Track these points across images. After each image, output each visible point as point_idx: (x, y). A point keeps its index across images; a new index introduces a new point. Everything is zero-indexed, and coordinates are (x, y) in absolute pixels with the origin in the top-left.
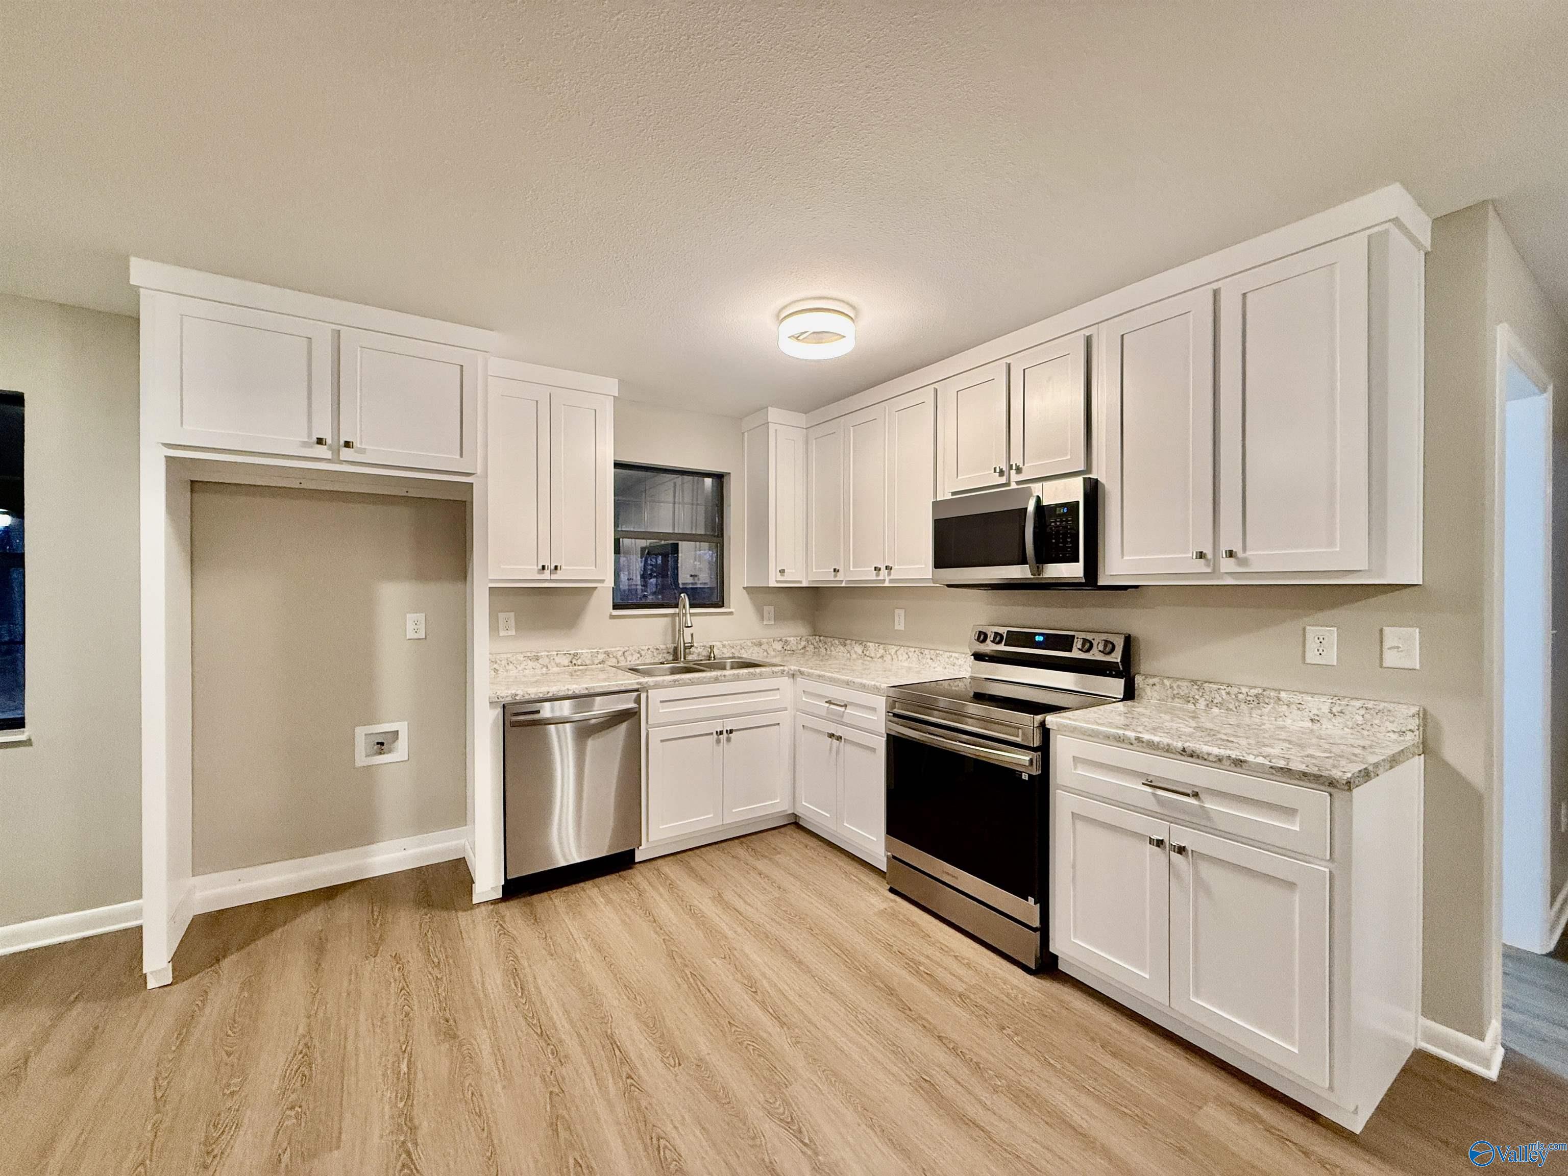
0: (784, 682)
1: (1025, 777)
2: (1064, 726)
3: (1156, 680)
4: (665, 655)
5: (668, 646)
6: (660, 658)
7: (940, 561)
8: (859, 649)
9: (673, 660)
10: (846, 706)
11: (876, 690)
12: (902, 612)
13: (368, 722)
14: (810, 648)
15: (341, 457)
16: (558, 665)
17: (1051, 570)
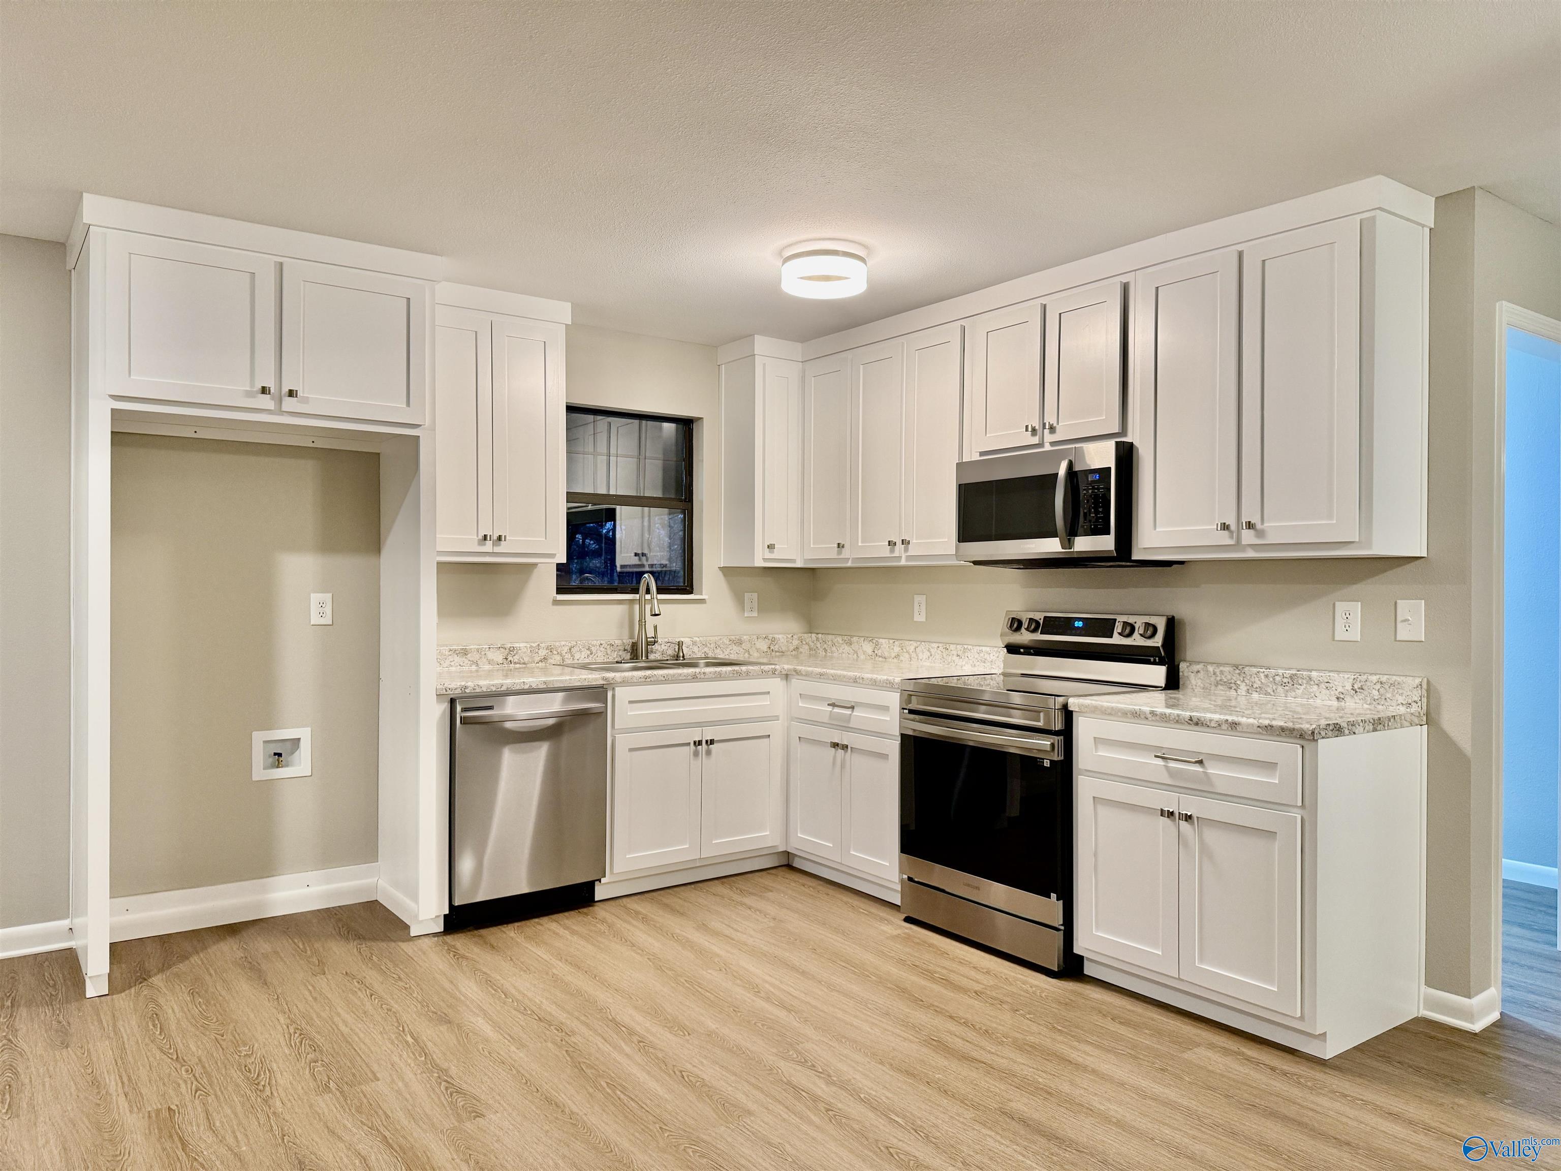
0: (776, 685)
1: (1047, 764)
2: (1086, 707)
3: (1199, 667)
4: (621, 653)
5: (625, 641)
6: (614, 656)
7: (967, 533)
8: (868, 648)
9: (631, 659)
10: (853, 708)
11: (889, 686)
12: (922, 596)
13: (268, 726)
14: (804, 649)
15: (285, 407)
16: (490, 662)
17: (1084, 544)
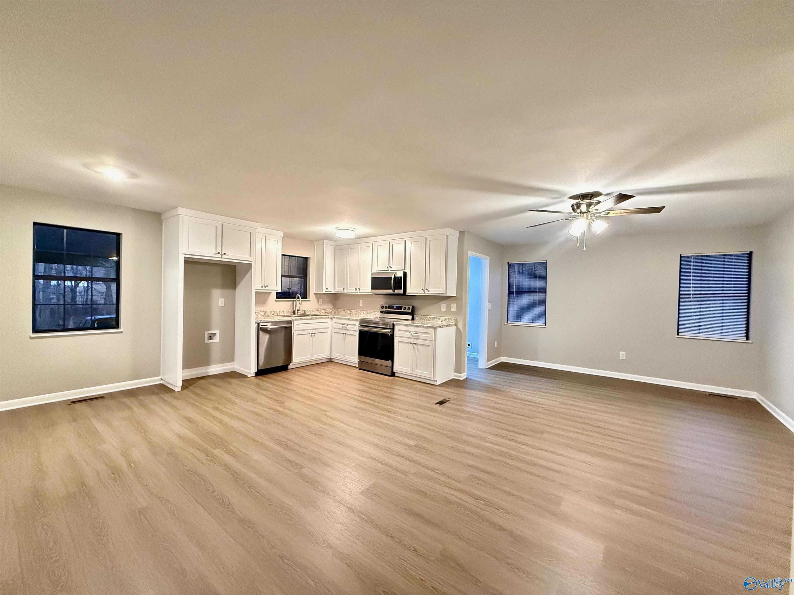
0: (329, 320)
1: (389, 335)
2: (397, 324)
3: (418, 316)
4: (291, 313)
5: (292, 310)
6: (289, 314)
7: (373, 288)
8: (349, 312)
9: (294, 314)
10: (347, 325)
11: (356, 320)
12: (362, 301)
13: (209, 330)
14: (333, 312)
15: (223, 257)
16: (261, 315)
17: (397, 291)
